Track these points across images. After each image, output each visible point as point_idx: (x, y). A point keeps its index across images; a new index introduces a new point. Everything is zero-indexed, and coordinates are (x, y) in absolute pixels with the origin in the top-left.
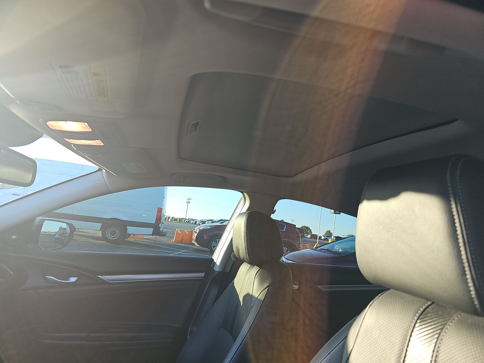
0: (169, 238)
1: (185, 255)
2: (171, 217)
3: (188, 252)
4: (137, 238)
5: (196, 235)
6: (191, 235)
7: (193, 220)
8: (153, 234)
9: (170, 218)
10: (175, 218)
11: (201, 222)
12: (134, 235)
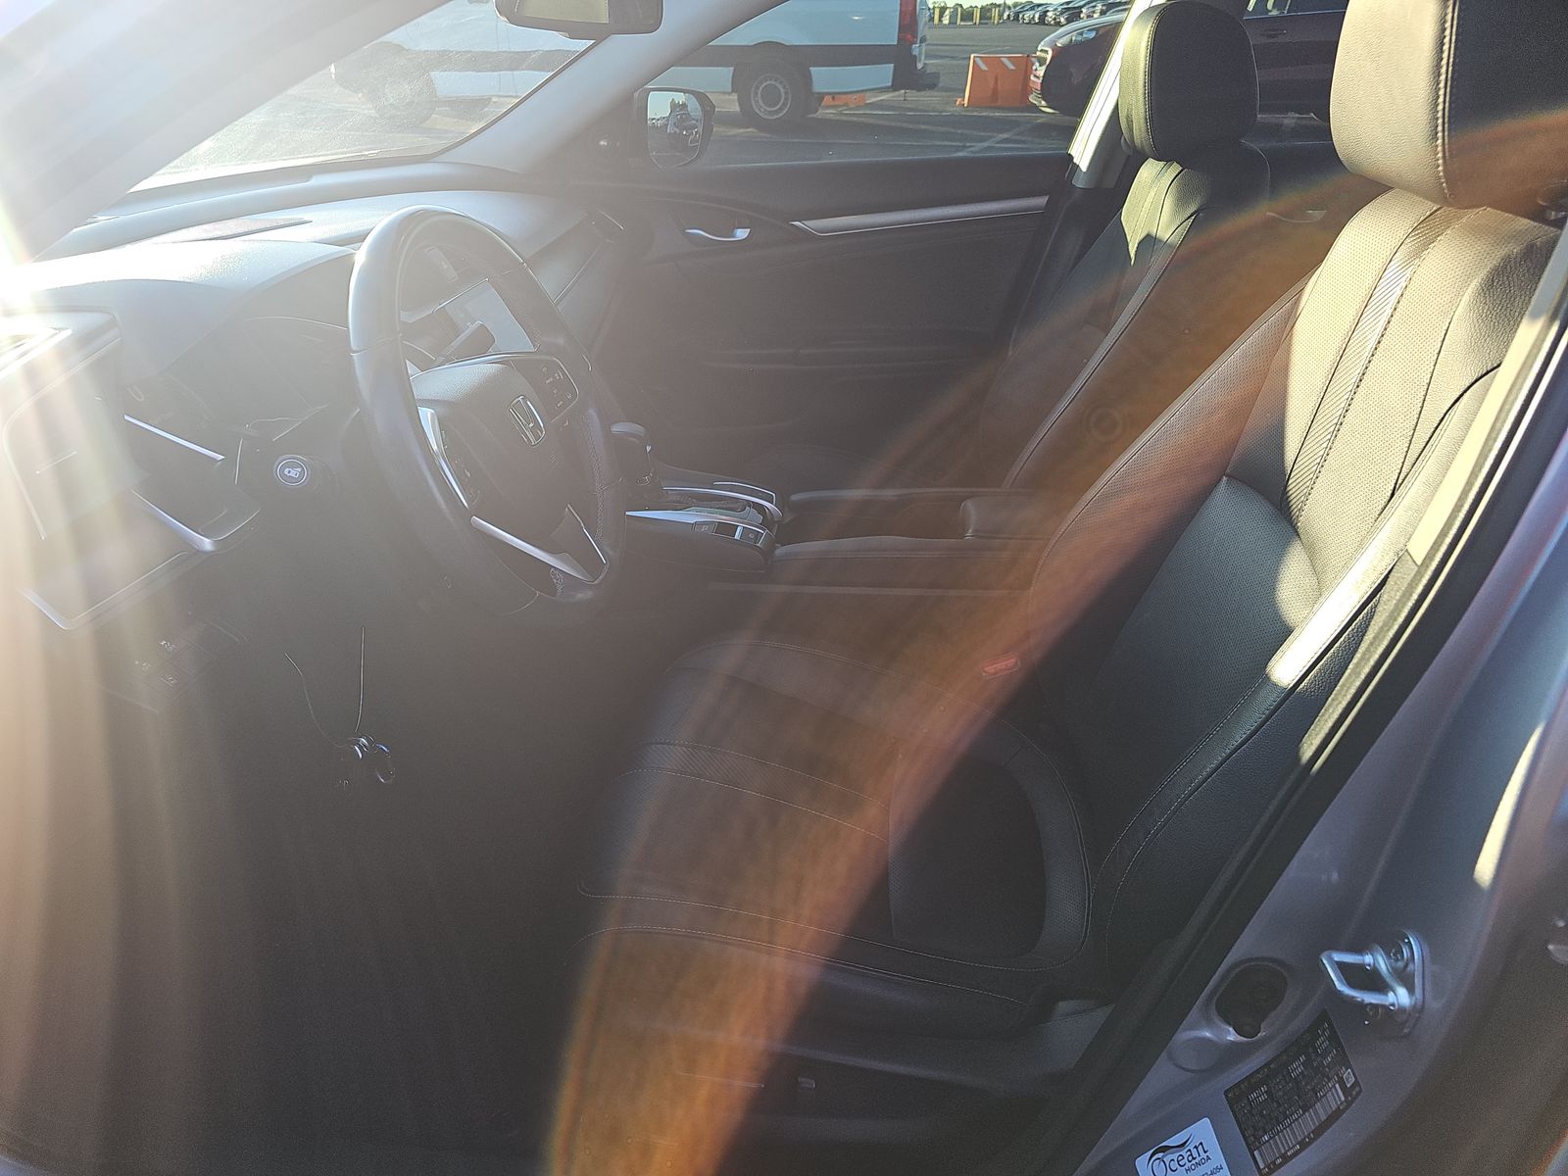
0: (949, 94)
1: (1006, 149)
2: (950, 4)
3: (1018, 138)
4: (844, 105)
5: (1041, 71)
6: (1026, 72)
7: (1032, 9)
8: (894, 87)
9: (947, 12)
10: (965, 7)
11: (1062, 13)
12: (834, 95)
